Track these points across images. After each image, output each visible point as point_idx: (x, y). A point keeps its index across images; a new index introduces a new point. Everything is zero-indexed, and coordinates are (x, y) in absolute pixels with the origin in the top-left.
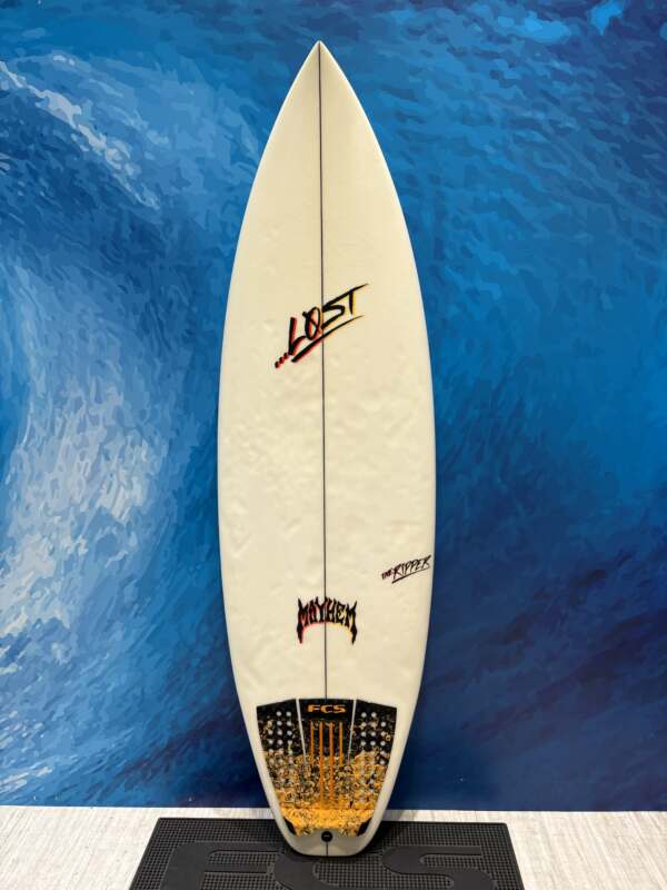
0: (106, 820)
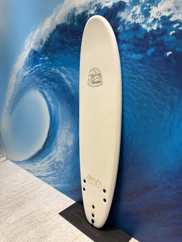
0: (65, 198)
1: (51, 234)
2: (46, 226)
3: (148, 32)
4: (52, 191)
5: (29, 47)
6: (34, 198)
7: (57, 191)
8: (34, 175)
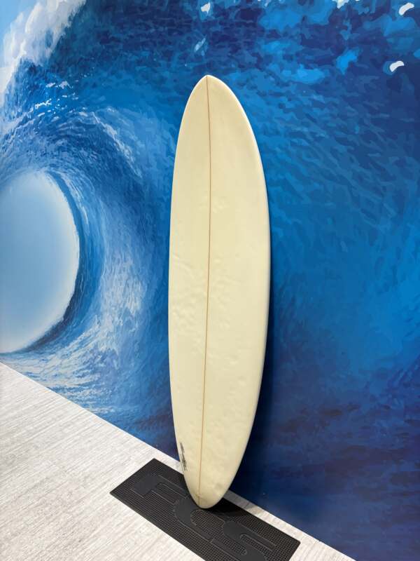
0: (126, 440)
1: (95, 532)
2: (81, 513)
3: (339, 7)
4: (93, 423)
5: (15, 56)
6: (47, 443)
7: (106, 422)
8: (44, 385)
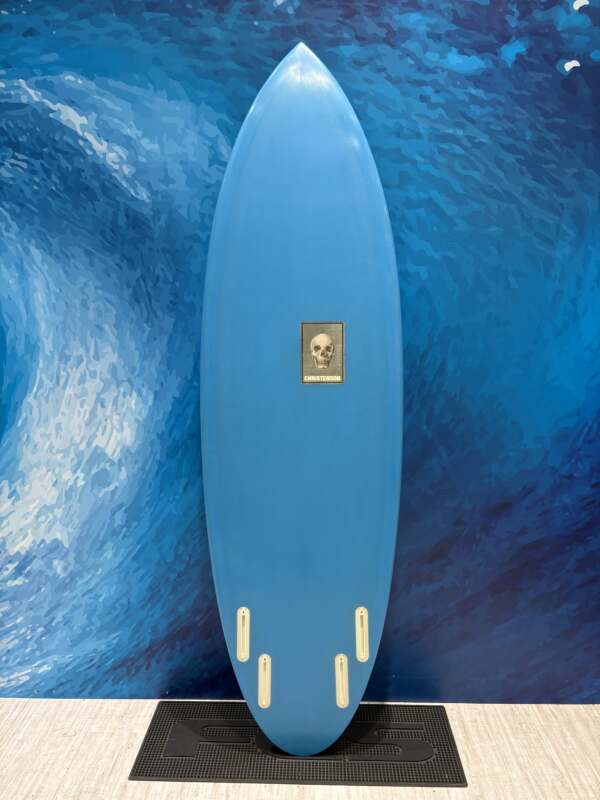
0: (96, 709)
